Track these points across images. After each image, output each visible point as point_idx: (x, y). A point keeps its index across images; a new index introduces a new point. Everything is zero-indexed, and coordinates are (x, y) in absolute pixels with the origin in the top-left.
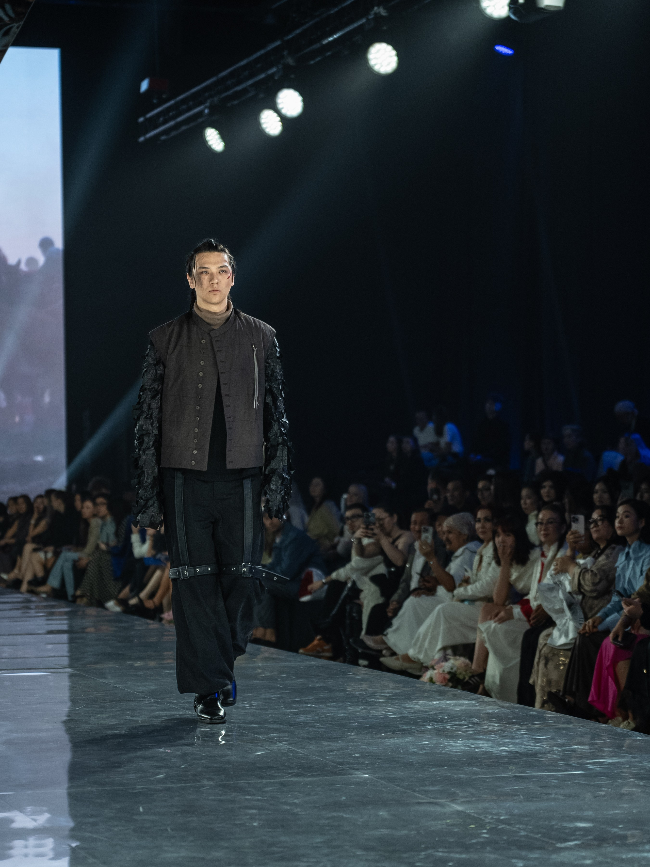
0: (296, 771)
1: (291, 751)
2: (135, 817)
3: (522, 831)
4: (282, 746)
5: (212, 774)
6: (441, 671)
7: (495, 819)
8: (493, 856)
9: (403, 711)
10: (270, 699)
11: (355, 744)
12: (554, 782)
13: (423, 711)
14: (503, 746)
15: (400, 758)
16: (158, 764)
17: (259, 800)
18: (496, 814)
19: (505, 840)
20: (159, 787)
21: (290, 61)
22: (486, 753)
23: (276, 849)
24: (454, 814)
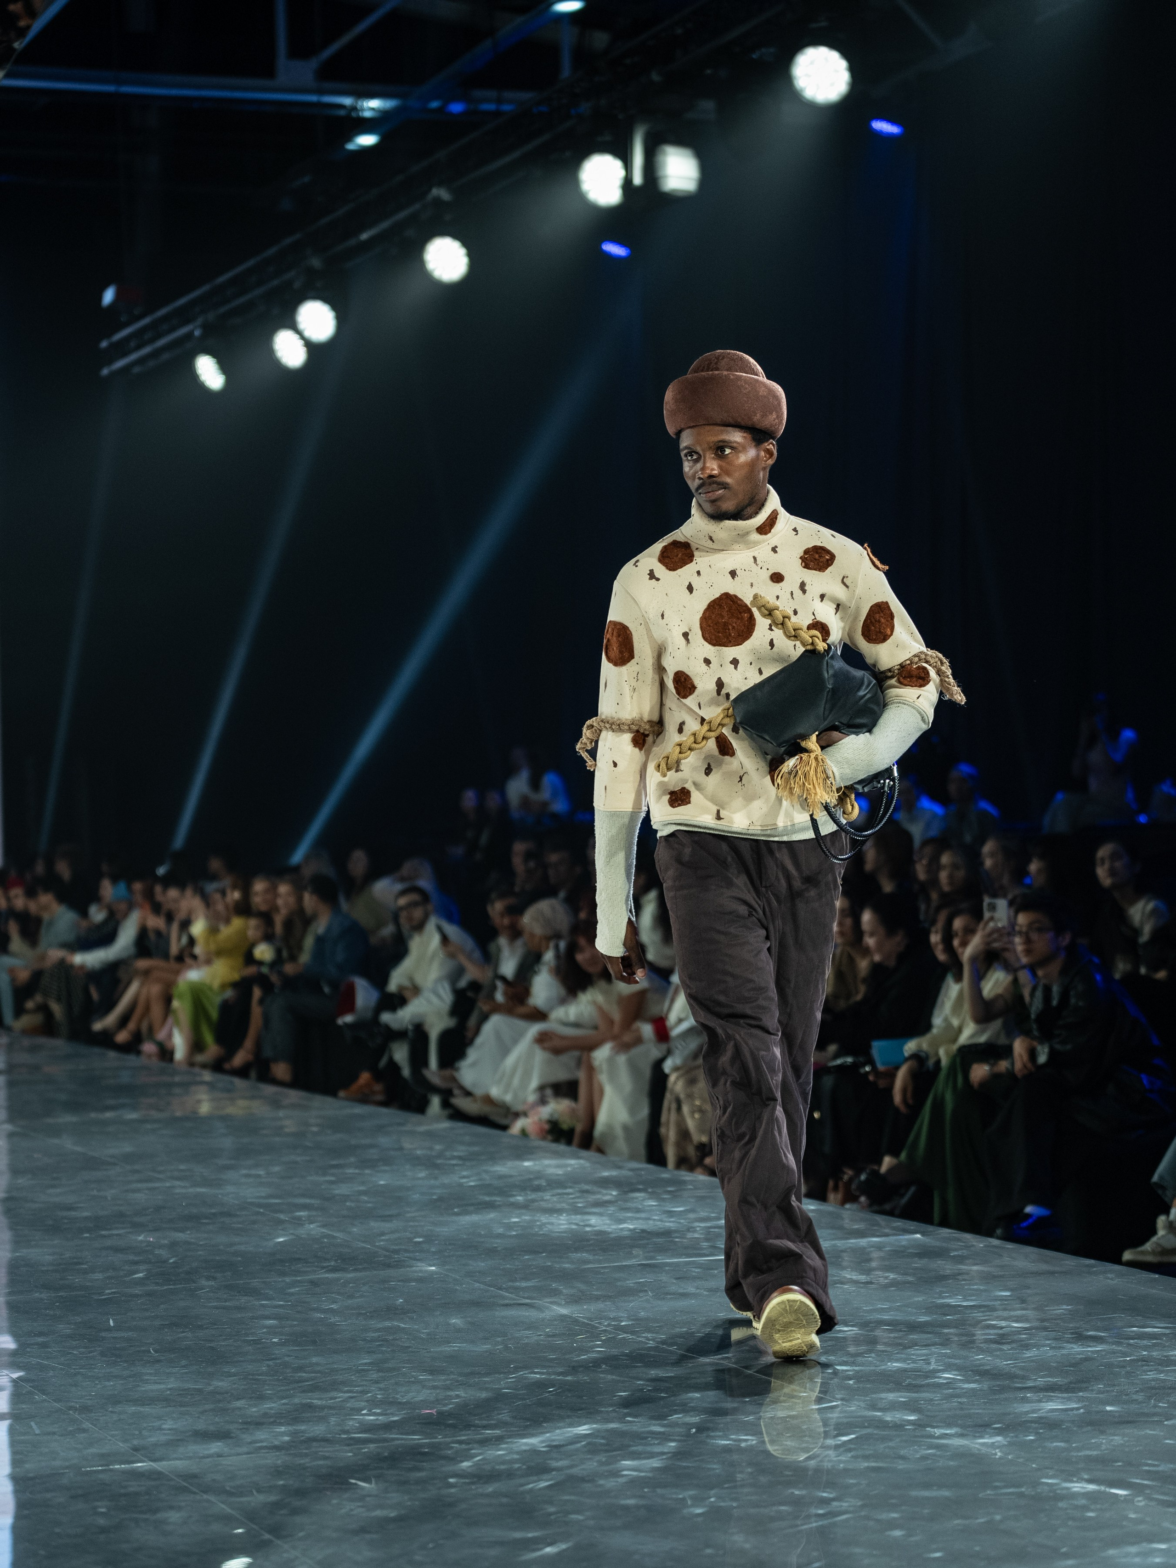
0: (333, 1263)
1: (326, 1236)
2: (103, 1334)
3: (651, 1342)
4: (313, 1229)
5: (213, 1270)
6: (536, 1118)
7: (613, 1325)
8: (609, 1377)
9: (485, 1176)
10: (296, 1162)
11: (417, 1224)
12: (695, 1272)
13: (511, 1176)
14: (624, 1223)
15: (480, 1242)
16: (136, 1259)
17: (280, 1306)
18: (614, 1319)
19: (626, 1355)
20: (137, 1291)
21: (316, 263)
22: (601, 1232)
23: (304, 1374)
24: (555, 1320)
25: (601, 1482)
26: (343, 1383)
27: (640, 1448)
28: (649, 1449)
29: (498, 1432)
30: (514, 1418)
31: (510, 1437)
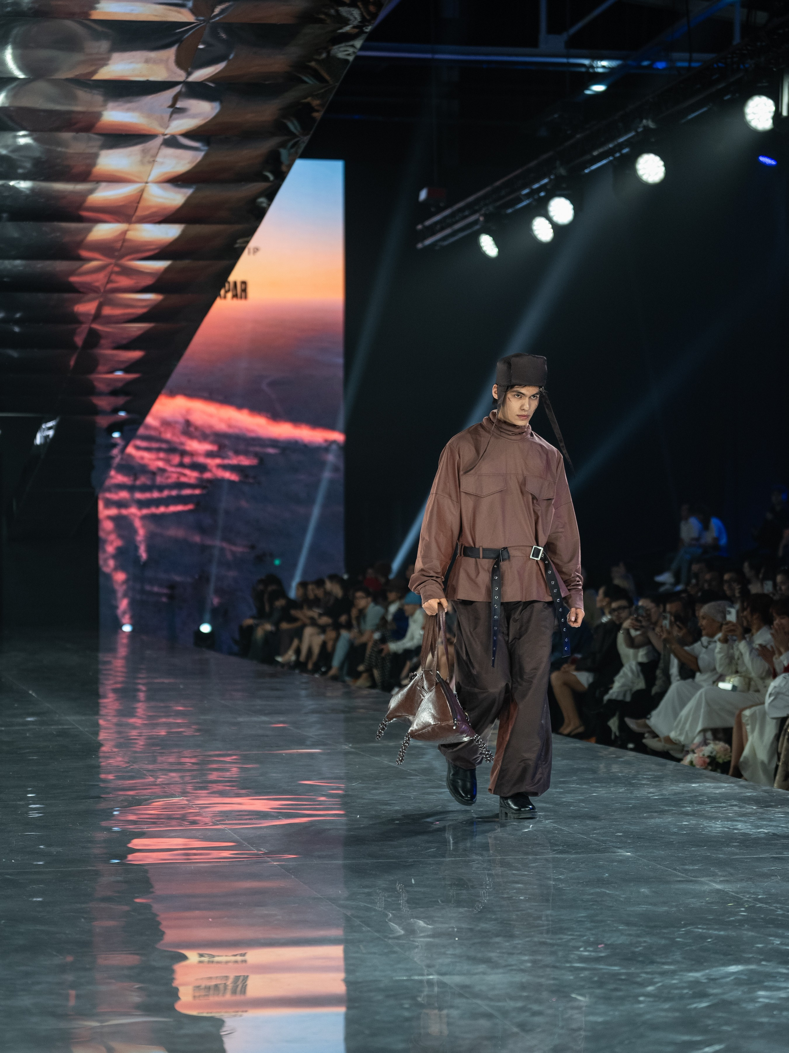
0: (561, 848)
1: (557, 829)
2: (408, 889)
3: (779, 910)
4: (548, 824)
5: (481, 849)
6: (701, 755)
7: (754, 897)
8: (750, 934)
9: (665, 792)
11: (618, 823)
13: (683, 793)
14: (761, 828)
15: (661, 837)
16: (430, 839)
17: (525, 875)
18: (754, 893)
19: (762, 919)
20: (430, 860)
21: (562, 171)
22: (745, 834)
23: (541, 922)
24: (713, 892)
25: (744, 1005)
26: (568, 929)
27: (771, 984)
28: (777, 984)
29: (672, 967)
30: (684, 958)
31: (681, 971)
